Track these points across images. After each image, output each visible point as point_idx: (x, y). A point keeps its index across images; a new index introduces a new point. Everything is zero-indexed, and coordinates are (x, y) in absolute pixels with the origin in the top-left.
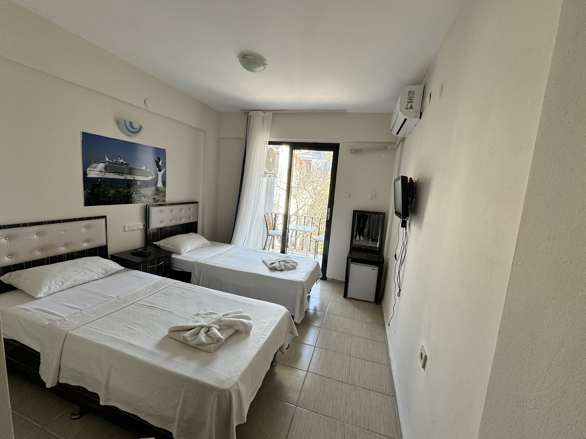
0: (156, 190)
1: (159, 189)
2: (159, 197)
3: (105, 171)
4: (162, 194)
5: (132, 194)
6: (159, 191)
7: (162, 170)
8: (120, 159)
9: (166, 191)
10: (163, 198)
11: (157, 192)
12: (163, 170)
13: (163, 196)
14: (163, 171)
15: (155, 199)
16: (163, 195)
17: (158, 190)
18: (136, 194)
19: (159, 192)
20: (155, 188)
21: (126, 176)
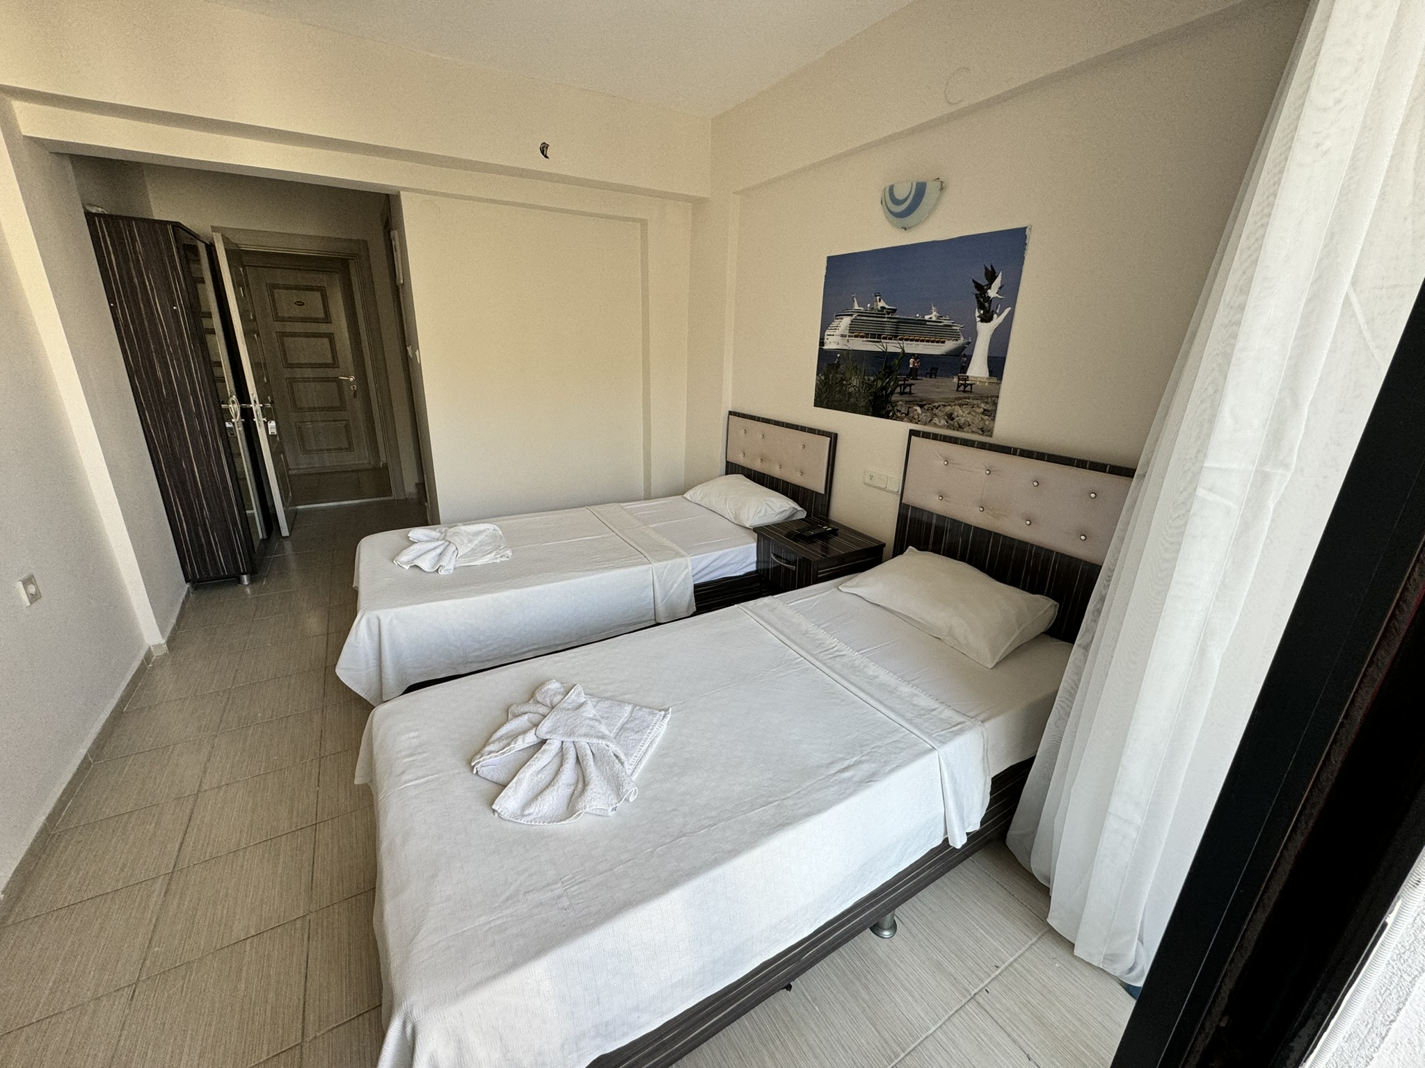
0: (962, 388)
1: (971, 385)
2: (969, 413)
3: (850, 334)
4: (983, 405)
5: (892, 395)
6: (971, 392)
7: (995, 316)
8: (880, 301)
9: (998, 397)
10: (982, 419)
11: (966, 395)
12: (999, 315)
13: (985, 412)
14: (997, 321)
15: (953, 419)
16: (985, 410)
17: (968, 388)
18: (902, 393)
19: (972, 395)
20: (959, 380)
21: (885, 345)
